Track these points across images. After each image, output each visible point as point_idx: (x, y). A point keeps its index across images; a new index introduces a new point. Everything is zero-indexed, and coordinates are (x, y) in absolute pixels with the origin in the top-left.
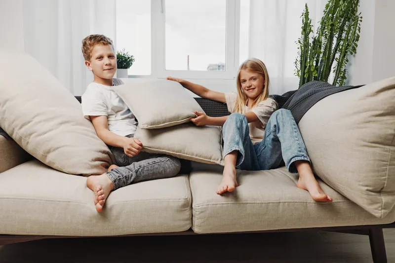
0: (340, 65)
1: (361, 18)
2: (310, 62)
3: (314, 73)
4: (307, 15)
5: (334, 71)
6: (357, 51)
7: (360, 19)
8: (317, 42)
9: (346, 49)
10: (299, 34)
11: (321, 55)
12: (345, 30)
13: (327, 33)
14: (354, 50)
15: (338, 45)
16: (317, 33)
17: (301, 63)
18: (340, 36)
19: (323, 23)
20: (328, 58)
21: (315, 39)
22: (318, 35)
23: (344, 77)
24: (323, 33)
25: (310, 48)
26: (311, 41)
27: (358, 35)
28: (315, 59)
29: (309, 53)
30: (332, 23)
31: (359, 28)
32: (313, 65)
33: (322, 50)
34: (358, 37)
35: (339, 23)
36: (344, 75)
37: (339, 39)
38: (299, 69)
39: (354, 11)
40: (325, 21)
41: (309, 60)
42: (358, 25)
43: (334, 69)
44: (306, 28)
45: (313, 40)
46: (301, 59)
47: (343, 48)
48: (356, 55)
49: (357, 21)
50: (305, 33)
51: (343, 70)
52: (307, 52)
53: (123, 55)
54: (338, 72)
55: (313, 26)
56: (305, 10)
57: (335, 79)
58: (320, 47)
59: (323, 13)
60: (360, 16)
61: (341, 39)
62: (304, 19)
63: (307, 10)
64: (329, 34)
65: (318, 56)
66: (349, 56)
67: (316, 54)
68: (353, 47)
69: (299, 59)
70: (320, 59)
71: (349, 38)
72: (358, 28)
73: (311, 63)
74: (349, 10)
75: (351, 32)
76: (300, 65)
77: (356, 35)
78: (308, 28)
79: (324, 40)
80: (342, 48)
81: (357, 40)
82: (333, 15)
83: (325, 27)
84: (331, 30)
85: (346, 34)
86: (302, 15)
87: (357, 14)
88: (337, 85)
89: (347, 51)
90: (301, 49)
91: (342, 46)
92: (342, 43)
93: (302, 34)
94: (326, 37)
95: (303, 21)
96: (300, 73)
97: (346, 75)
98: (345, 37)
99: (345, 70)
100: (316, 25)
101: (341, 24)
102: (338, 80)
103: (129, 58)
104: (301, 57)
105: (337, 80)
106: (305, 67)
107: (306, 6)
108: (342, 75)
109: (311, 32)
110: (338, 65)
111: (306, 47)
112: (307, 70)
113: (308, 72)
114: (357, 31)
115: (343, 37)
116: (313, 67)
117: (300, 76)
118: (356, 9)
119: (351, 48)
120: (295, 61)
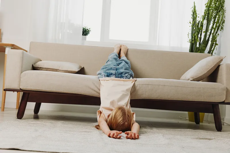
6: (224, 29)
7: (225, 11)
12: (217, 17)
14: (222, 28)
16: (201, 18)
17: (191, 35)
21: (199, 22)
24: (205, 18)
37: (214, 22)
38: (190, 39)
39: (222, 7)
42: (224, 14)
53: (84, 28)
54: (212, 41)
57: (211, 45)
59: (205, 7)
63: (195, 5)
65: (202, 31)
66: (219, 32)
67: (200, 30)
69: (190, 32)
72: (224, 16)
74: (219, 6)
75: (221, 18)
77: (223, 20)
79: (205, 22)
85: (217, 19)
86: (192, 8)
87: (224, 8)
93: (192, 18)
95: (192, 11)
96: (191, 41)
103: (88, 30)
107: (194, 3)
109: (197, 17)
110: (213, 37)
111: (193, 25)
112: (194, 38)
113: (194, 40)
114: (224, 18)
115: (216, 21)
116: (196, 37)
117: (190, 42)
118: (223, 5)
119: (220, 27)
120: (188, 34)
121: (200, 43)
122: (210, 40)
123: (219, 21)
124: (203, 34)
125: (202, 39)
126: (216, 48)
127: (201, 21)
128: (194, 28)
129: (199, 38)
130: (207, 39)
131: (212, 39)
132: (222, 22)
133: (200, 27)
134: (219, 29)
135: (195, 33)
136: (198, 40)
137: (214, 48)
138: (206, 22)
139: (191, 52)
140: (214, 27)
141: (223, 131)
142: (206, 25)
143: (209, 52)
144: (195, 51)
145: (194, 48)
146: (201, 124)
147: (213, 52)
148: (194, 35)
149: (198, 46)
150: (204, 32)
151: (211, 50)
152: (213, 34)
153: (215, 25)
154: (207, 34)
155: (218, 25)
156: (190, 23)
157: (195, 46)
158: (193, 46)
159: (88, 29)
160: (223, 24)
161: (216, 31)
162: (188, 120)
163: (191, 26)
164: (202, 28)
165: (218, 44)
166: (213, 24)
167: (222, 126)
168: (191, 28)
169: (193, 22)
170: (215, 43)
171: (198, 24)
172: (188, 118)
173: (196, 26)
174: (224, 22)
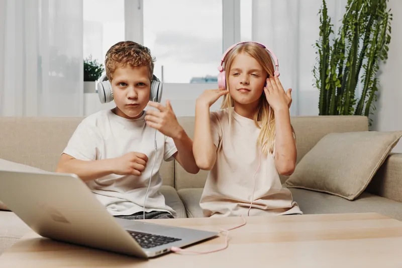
0: (369, 73)
1: (391, 15)
2: (331, 69)
3: (336, 84)
4: (325, 11)
5: (362, 81)
6: (388, 56)
7: (390, 17)
8: (339, 45)
9: (375, 53)
10: (315, 36)
11: (345, 61)
12: (373, 31)
13: (351, 34)
14: (385, 54)
15: (365, 48)
16: (339, 34)
17: (320, 71)
18: (367, 37)
19: (345, 22)
20: (353, 64)
21: (336, 41)
22: (339, 37)
23: (374, 88)
24: (345, 34)
25: (331, 52)
26: (331, 44)
27: (388, 35)
28: (338, 66)
29: (330, 58)
30: (356, 21)
31: (390, 28)
32: (335, 73)
33: (346, 55)
34: (389, 38)
35: (366, 21)
36: (374, 85)
37: (366, 41)
38: (318, 79)
39: (382, 7)
40: (348, 19)
41: (329, 68)
42: (388, 24)
43: (362, 78)
44: (325, 29)
45: (334, 43)
46: (320, 66)
47: (372, 52)
48: (387, 61)
49: (387, 19)
50: (324, 33)
51: (372, 79)
52: (327, 57)
53: (90, 64)
54: (367, 82)
55: (333, 25)
56: (323, 6)
57: (363, 91)
58: (343, 51)
59: (346, 9)
60: (390, 13)
61: (368, 42)
62: (322, 17)
63: (325, 6)
64: (354, 35)
65: (342, 62)
66: (378, 62)
67: (338, 59)
68: (384, 51)
69: (318, 66)
70: (344, 66)
71: (378, 39)
72: (388, 27)
73: (333, 71)
74: (377, 6)
75: (380, 32)
76: (319, 73)
77: (386, 36)
78: (327, 29)
79: (348, 41)
80: (370, 52)
81: (388, 42)
82: (357, 11)
83: (348, 27)
84: (356, 30)
85: (374, 35)
86: (320, 12)
87: (386, 11)
88: (367, 99)
89: (376, 55)
90: (320, 53)
91: (371, 49)
92: (369, 45)
93: (320, 35)
94: (350, 39)
95: (321, 19)
96: (320, 85)
97: (377, 86)
98: (373, 39)
99: (375, 79)
100: (337, 25)
101: (367, 23)
102: (368, 91)
103: (97, 67)
104: (320, 63)
105: (366, 92)
106: (326, 76)
108: (372, 86)
109: (331, 33)
110: (367, 73)
111: (325, 51)
112: (328, 79)
113: (329, 83)
114: (387, 31)
115: (371, 39)
116: (335, 76)
118: (384, 5)
119: (381, 52)
120: (313, 69)
126: (374, 96)
127: (338, 41)
137: (372, 97)
138: (351, 43)
142: (350, 48)
144: (333, 107)
147: (368, 105)
151: (364, 102)
156: (317, 45)
159: (99, 66)
160: (387, 45)
165: (378, 88)
168: (318, 55)
169: (324, 43)
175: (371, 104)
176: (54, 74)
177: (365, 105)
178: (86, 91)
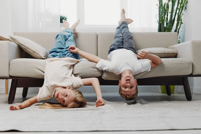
6: (188, 8)
14: (186, 8)
18: (178, 1)
21: (165, 4)
23: (181, 23)
34: (187, 1)
37: (178, 3)
38: (158, 20)
48: (187, 11)
54: (178, 20)
57: (177, 24)
65: (168, 12)
66: (183, 12)
67: (166, 11)
69: (158, 14)
79: (170, 3)
88: (178, 27)
92: (180, 5)
96: (159, 21)
97: (182, 22)
99: (182, 19)
110: (178, 16)
111: (160, 7)
112: (161, 19)
113: (162, 20)
115: (180, 2)
116: (164, 17)
117: (158, 23)
119: (184, 7)
120: (155, 15)
121: (167, 23)
122: (176, 19)
123: (182, 2)
124: (169, 15)
125: (169, 20)
126: (181, 26)
127: (167, 2)
128: (161, 10)
129: (166, 19)
130: (173, 18)
131: (178, 18)
132: (185, 3)
133: (166, 8)
134: (183, 9)
135: (162, 14)
136: (165, 20)
137: (180, 26)
138: (172, 4)
139: (159, 32)
140: (179, 7)
141: (192, 100)
142: (171, 6)
143: (175, 31)
144: (163, 30)
145: (162, 28)
146: (172, 95)
147: (179, 30)
148: (161, 16)
149: (165, 26)
150: (170, 13)
151: (177, 29)
152: (178, 14)
153: (179, 6)
154: (173, 15)
155: (182, 5)
156: (157, 5)
157: (163, 26)
158: (161, 26)
159: (66, 17)
160: (187, 4)
161: (180, 11)
162: (161, 92)
163: (158, 8)
164: (167, 9)
165: (183, 23)
166: (178, 5)
167: (192, 95)
168: (158, 10)
169: (159, 4)
170: (180, 22)
171: (165, 5)
172: (161, 91)
173: (163, 8)
174: (187, 3)
175: (180, 30)
176: (47, 20)
177: (178, 30)
178: (61, 26)
